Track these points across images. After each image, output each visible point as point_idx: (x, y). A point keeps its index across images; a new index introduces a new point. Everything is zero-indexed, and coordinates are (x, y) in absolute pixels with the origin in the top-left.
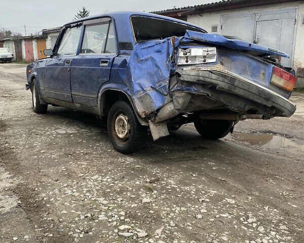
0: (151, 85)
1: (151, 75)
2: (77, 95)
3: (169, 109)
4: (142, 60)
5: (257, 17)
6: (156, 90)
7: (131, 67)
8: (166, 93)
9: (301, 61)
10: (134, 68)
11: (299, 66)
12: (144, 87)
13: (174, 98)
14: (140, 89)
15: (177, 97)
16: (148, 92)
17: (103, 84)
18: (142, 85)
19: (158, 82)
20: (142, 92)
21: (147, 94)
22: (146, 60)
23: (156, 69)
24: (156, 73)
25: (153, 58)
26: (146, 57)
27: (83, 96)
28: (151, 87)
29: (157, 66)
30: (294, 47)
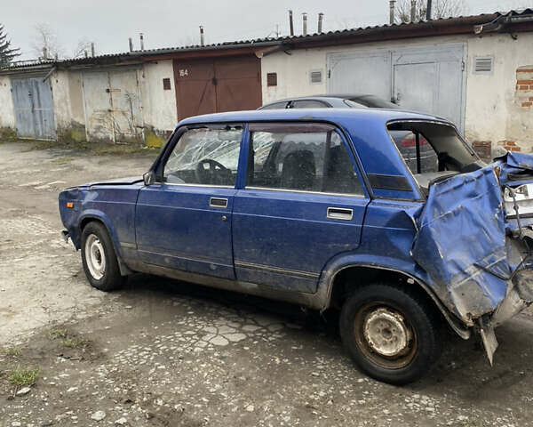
0: (474, 261)
1: (467, 242)
2: (250, 268)
3: (517, 305)
4: (448, 216)
5: (395, 58)
6: (486, 271)
7: (433, 230)
8: (506, 276)
9: (477, 130)
10: (438, 231)
11: (474, 139)
12: (463, 267)
13: (520, 282)
14: (456, 271)
15: (527, 280)
16: (473, 276)
17: (338, 254)
18: (459, 264)
19: (486, 256)
20: (461, 277)
21: (472, 280)
22: (456, 213)
23: (476, 230)
24: (478, 237)
25: (467, 210)
26: (454, 208)
27: (272, 271)
28: (475, 265)
29: (477, 224)
30: (463, 108)
